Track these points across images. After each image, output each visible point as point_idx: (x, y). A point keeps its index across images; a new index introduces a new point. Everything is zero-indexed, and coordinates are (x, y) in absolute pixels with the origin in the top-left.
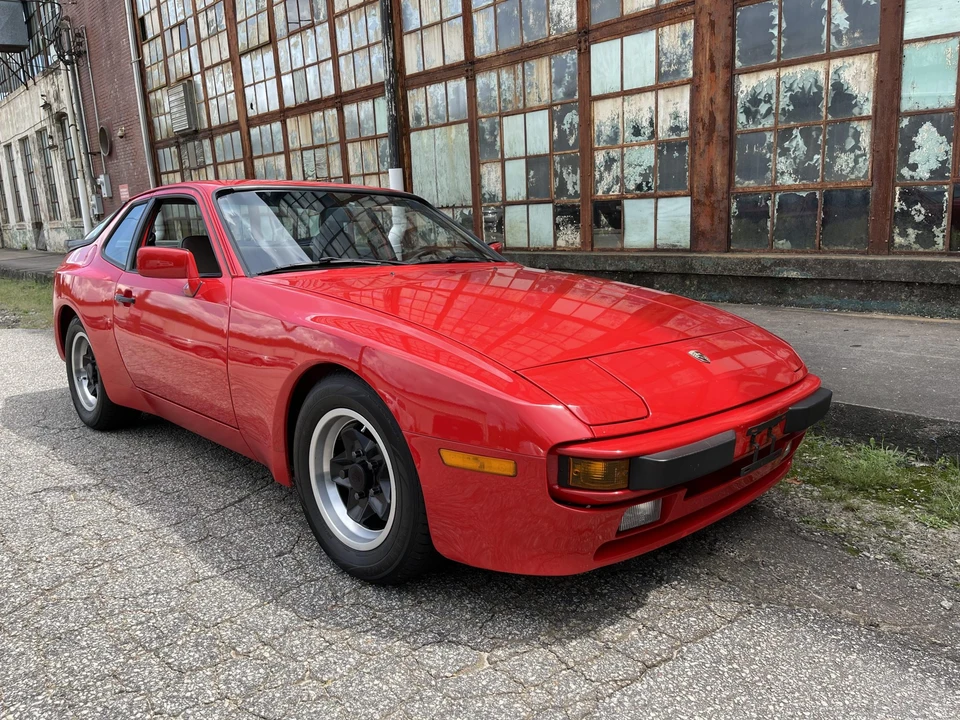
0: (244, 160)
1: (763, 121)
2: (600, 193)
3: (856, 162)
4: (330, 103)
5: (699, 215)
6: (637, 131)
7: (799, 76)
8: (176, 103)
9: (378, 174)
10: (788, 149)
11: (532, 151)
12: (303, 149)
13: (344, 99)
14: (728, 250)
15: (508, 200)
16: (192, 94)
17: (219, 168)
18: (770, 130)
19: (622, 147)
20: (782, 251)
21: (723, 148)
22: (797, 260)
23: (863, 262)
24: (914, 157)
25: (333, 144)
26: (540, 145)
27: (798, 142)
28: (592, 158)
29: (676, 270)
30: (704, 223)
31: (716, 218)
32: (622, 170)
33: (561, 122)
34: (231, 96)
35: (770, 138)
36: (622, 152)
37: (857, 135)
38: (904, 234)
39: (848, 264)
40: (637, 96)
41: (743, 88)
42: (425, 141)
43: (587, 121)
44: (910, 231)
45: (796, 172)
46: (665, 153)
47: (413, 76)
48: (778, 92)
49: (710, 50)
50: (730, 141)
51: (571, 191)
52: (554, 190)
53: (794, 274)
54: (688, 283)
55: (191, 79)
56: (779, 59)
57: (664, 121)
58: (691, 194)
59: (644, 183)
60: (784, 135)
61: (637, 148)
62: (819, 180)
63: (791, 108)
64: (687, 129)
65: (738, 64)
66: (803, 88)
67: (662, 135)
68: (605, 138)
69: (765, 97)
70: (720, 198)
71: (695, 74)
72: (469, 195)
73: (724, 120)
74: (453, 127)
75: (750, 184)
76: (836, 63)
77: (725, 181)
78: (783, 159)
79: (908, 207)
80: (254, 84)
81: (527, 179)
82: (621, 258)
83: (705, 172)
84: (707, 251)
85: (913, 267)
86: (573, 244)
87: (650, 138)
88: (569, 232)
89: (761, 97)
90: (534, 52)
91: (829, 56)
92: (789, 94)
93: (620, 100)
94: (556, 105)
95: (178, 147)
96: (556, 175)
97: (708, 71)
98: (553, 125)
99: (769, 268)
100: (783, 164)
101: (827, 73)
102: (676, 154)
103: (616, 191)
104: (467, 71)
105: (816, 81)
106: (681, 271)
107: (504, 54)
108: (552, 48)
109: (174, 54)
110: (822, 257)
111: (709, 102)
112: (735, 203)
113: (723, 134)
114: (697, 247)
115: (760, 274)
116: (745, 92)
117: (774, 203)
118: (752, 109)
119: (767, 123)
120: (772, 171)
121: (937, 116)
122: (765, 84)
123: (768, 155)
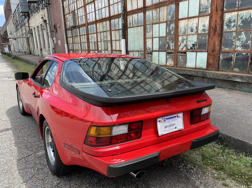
0: (86, 35)
1: (232, 29)
2: (180, 49)
4: (108, 19)
5: (209, 58)
6: (192, 30)
7: (245, 14)
8: (71, 18)
9: (119, 40)
10: (240, 38)
11: (161, 36)
12: (101, 32)
13: (111, 18)
14: (218, 70)
15: (154, 50)
16: (75, 16)
17: (81, 36)
18: (234, 32)
19: (187, 35)
20: (236, 72)
21: (219, 37)
22: (240, 76)
25: (108, 31)
26: (163, 34)
27: (243, 36)
28: (178, 38)
29: (201, 75)
30: (211, 61)
31: (215, 60)
32: (187, 43)
33: (169, 27)
34: (84, 17)
35: (234, 34)
36: (187, 37)
40: (192, 19)
41: (226, 17)
42: (132, 31)
43: (177, 27)
45: (242, 46)
46: (200, 38)
47: (129, 12)
48: (238, 19)
49: (216, 4)
50: (221, 35)
51: (171, 48)
52: (166, 48)
53: (239, 80)
54: (204, 80)
55: (74, 11)
56: (238, 8)
57: (201, 27)
58: (207, 51)
59: (193, 47)
60: (239, 33)
61: (191, 36)
62: (250, 49)
63: (242, 25)
64: (207, 30)
65: (225, 9)
66: (246, 18)
67: (199, 32)
68: (182, 32)
69: (233, 21)
70: (217, 53)
71: (211, 12)
72: (143, 48)
73: (219, 28)
74: (139, 27)
75: (227, 49)
77: (218, 48)
78: (238, 42)
80: (89, 13)
81: (159, 44)
82: (185, 70)
83: (212, 45)
84: (211, 70)
86: (171, 65)
87: (196, 33)
88: (170, 61)
89: (232, 20)
90: (162, 5)
92: (241, 20)
93: (187, 20)
94: (168, 21)
95: (71, 30)
96: (167, 43)
97: (215, 11)
98: (167, 27)
99: (231, 77)
102: (204, 38)
103: (185, 49)
104: (144, 10)
105: (250, 16)
106: (202, 76)
107: (154, 5)
108: (168, 3)
109: (71, 4)
110: (249, 75)
111: (215, 22)
112: (222, 55)
113: (219, 32)
114: (208, 69)
115: (228, 79)
116: (227, 19)
117: (234, 56)
118: (229, 24)
119: (234, 29)
120: (234, 45)
122: (233, 16)
123: (233, 40)
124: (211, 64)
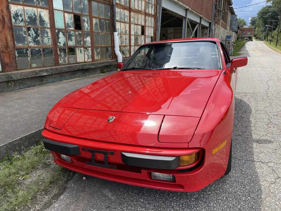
3: (49, 40)
5: (4, 57)
7: (30, 11)
10: (30, 34)
14: (18, 70)
18: (24, 27)
20: (35, 68)
21: (10, 31)
23: (59, 68)
24: (60, 40)
27: (32, 32)
29: (5, 80)
31: (11, 58)
35: (24, 29)
37: (47, 33)
38: (61, 60)
39: (57, 69)
41: (12, 9)
45: (34, 42)
48: (25, 14)
50: (11, 28)
54: (10, 84)
56: (23, 3)
60: (29, 29)
62: (41, 45)
66: (31, 15)
70: (11, 50)
73: (8, 20)
75: (20, 45)
76: (39, 10)
77: (12, 43)
78: (29, 37)
79: (61, 53)
83: (4, 40)
84: (10, 71)
85: (68, 68)
89: (19, 14)
91: (37, 7)
92: (27, 16)
99: (38, 73)
100: (30, 39)
101: (37, 12)
105: (35, 14)
106: (7, 80)
111: (1, 11)
112: (16, 52)
113: (8, 25)
114: (5, 70)
115: (36, 76)
116: (14, 11)
117: (29, 52)
118: (16, 18)
119: (22, 24)
120: (27, 41)
121: (62, 30)
122: (20, 10)
123: (25, 36)
124: (7, 64)
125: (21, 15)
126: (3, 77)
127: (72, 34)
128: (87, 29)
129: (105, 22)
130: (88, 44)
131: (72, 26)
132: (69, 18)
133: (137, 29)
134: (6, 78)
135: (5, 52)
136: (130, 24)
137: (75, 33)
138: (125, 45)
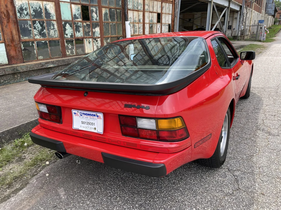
3: (55, 33)
5: (10, 50)
7: (35, 4)
10: (36, 27)
14: (24, 62)
18: (29, 20)
20: (42, 60)
21: (15, 25)
24: (67, 32)
27: (38, 25)
30: (13, 53)
31: (17, 51)
35: (30, 23)
37: (53, 25)
38: (68, 52)
39: (63, 60)
44: (69, 51)
45: (40, 35)
48: (29, 8)
50: (16, 22)
54: (16, 76)
58: (4, 42)
60: (34, 22)
62: (47, 37)
66: (36, 8)
73: (13, 14)
75: (26, 38)
76: (45, 3)
77: (18, 37)
78: (35, 30)
79: (68, 45)
83: (9, 34)
84: (16, 63)
89: (24, 8)
92: (33, 9)
99: (44, 65)
100: (35, 32)
101: (43, 5)
105: (40, 7)
111: (5, 6)
112: (22, 45)
113: (13, 19)
114: (12, 63)
115: (42, 68)
116: (18, 5)
117: (35, 44)
118: (21, 12)
119: (27, 18)
120: (33, 34)
121: (69, 22)
122: (25, 4)
123: (30, 29)
124: (13, 57)
125: (26, 9)
126: (9, 70)
127: (80, 26)
128: (96, 19)
129: (116, 11)
130: (97, 34)
131: (79, 17)
132: (76, 10)
133: (153, 17)
134: (12, 71)
135: (11, 46)
136: (144, 11)
137: (83, 24)
138: (139, 34)
